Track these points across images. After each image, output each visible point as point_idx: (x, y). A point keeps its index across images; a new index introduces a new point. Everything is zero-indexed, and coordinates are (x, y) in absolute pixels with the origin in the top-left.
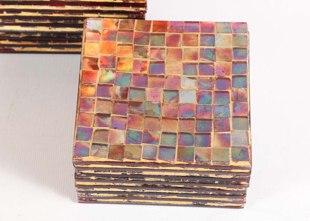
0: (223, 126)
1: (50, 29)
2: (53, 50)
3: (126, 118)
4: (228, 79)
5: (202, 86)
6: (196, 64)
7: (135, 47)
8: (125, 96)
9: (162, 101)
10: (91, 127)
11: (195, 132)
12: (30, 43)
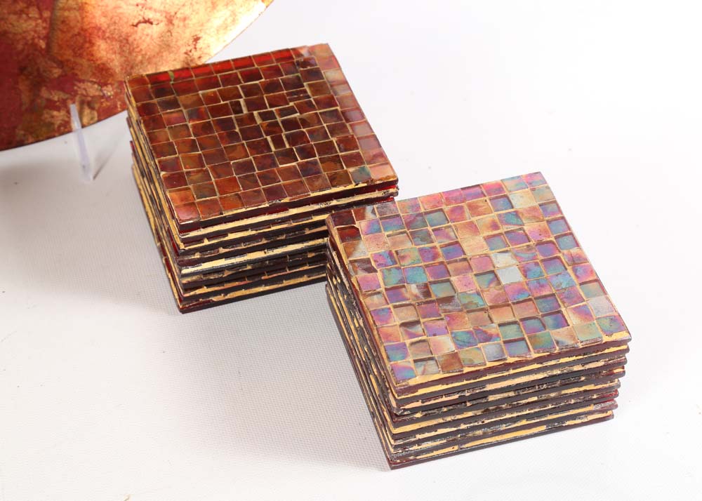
0: (572, 298)
1: (265, 253)
2: (268, 288)
3: (442, 319)
4: (551, 242)
5: (521, 258)
6: (501, 234)
7: (411, 233)
8: (427, 293)
9: (479, 288)
10: (402, 341)
11: (541, 314)
12: (237, 284)
